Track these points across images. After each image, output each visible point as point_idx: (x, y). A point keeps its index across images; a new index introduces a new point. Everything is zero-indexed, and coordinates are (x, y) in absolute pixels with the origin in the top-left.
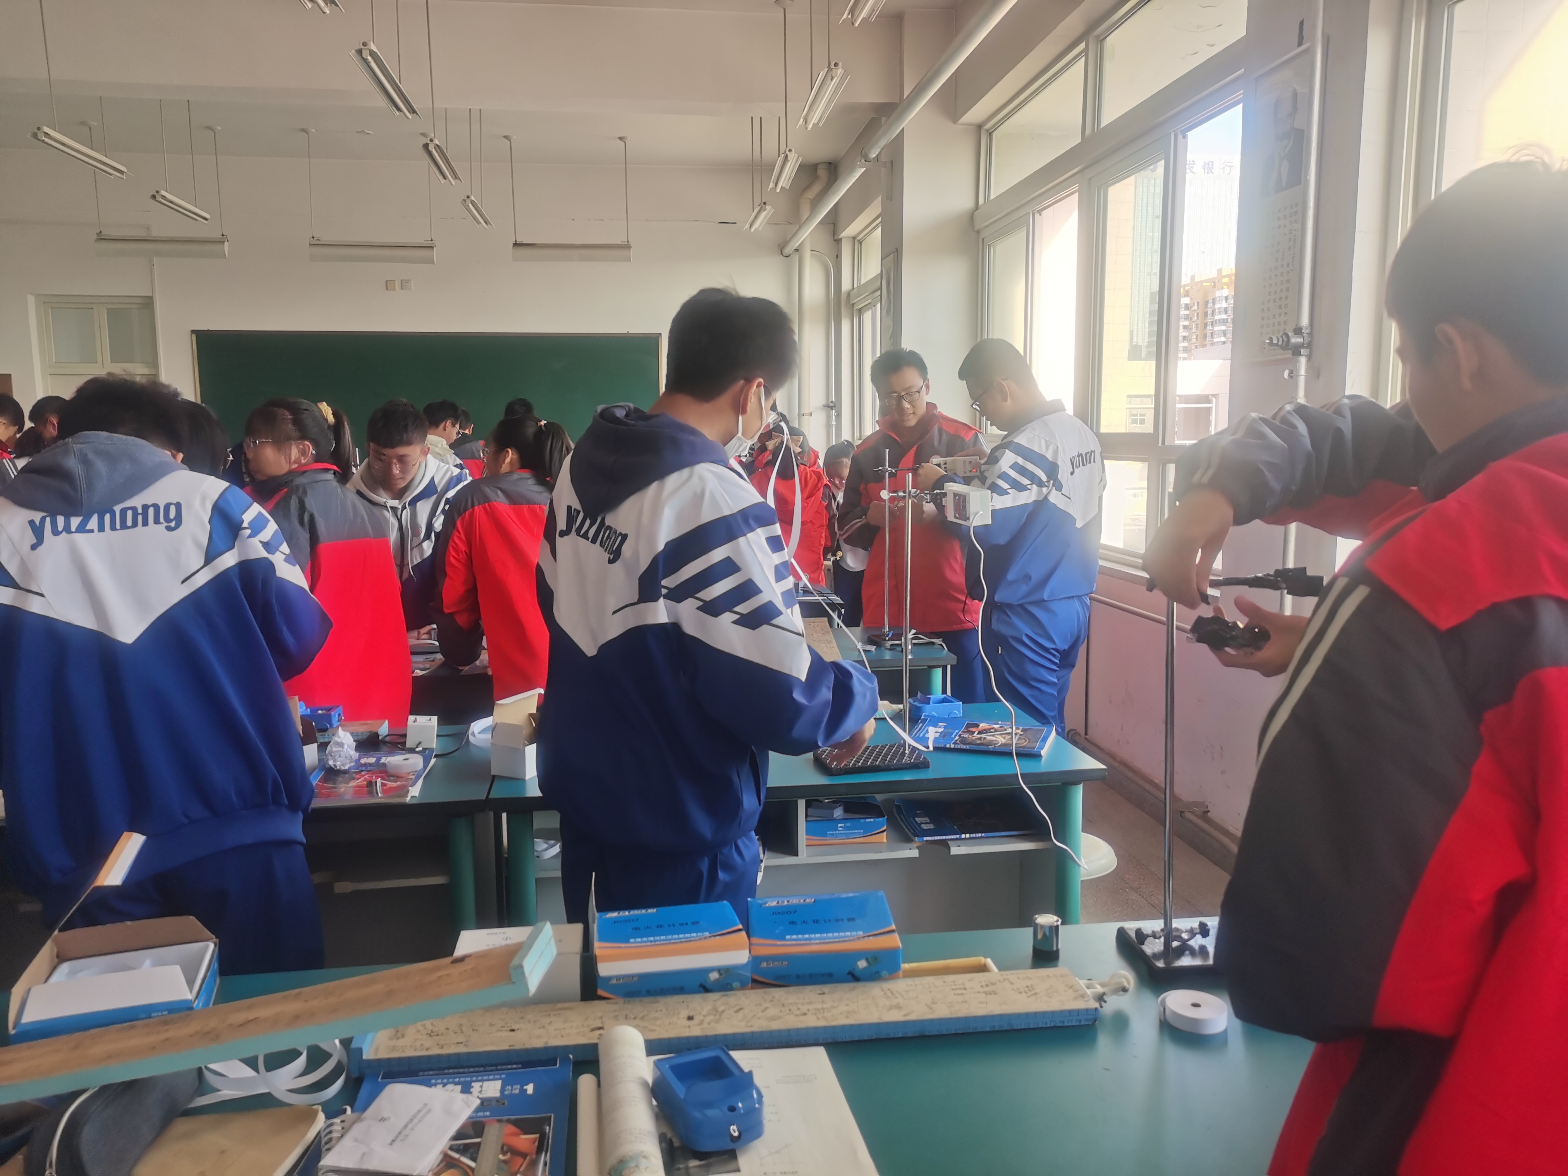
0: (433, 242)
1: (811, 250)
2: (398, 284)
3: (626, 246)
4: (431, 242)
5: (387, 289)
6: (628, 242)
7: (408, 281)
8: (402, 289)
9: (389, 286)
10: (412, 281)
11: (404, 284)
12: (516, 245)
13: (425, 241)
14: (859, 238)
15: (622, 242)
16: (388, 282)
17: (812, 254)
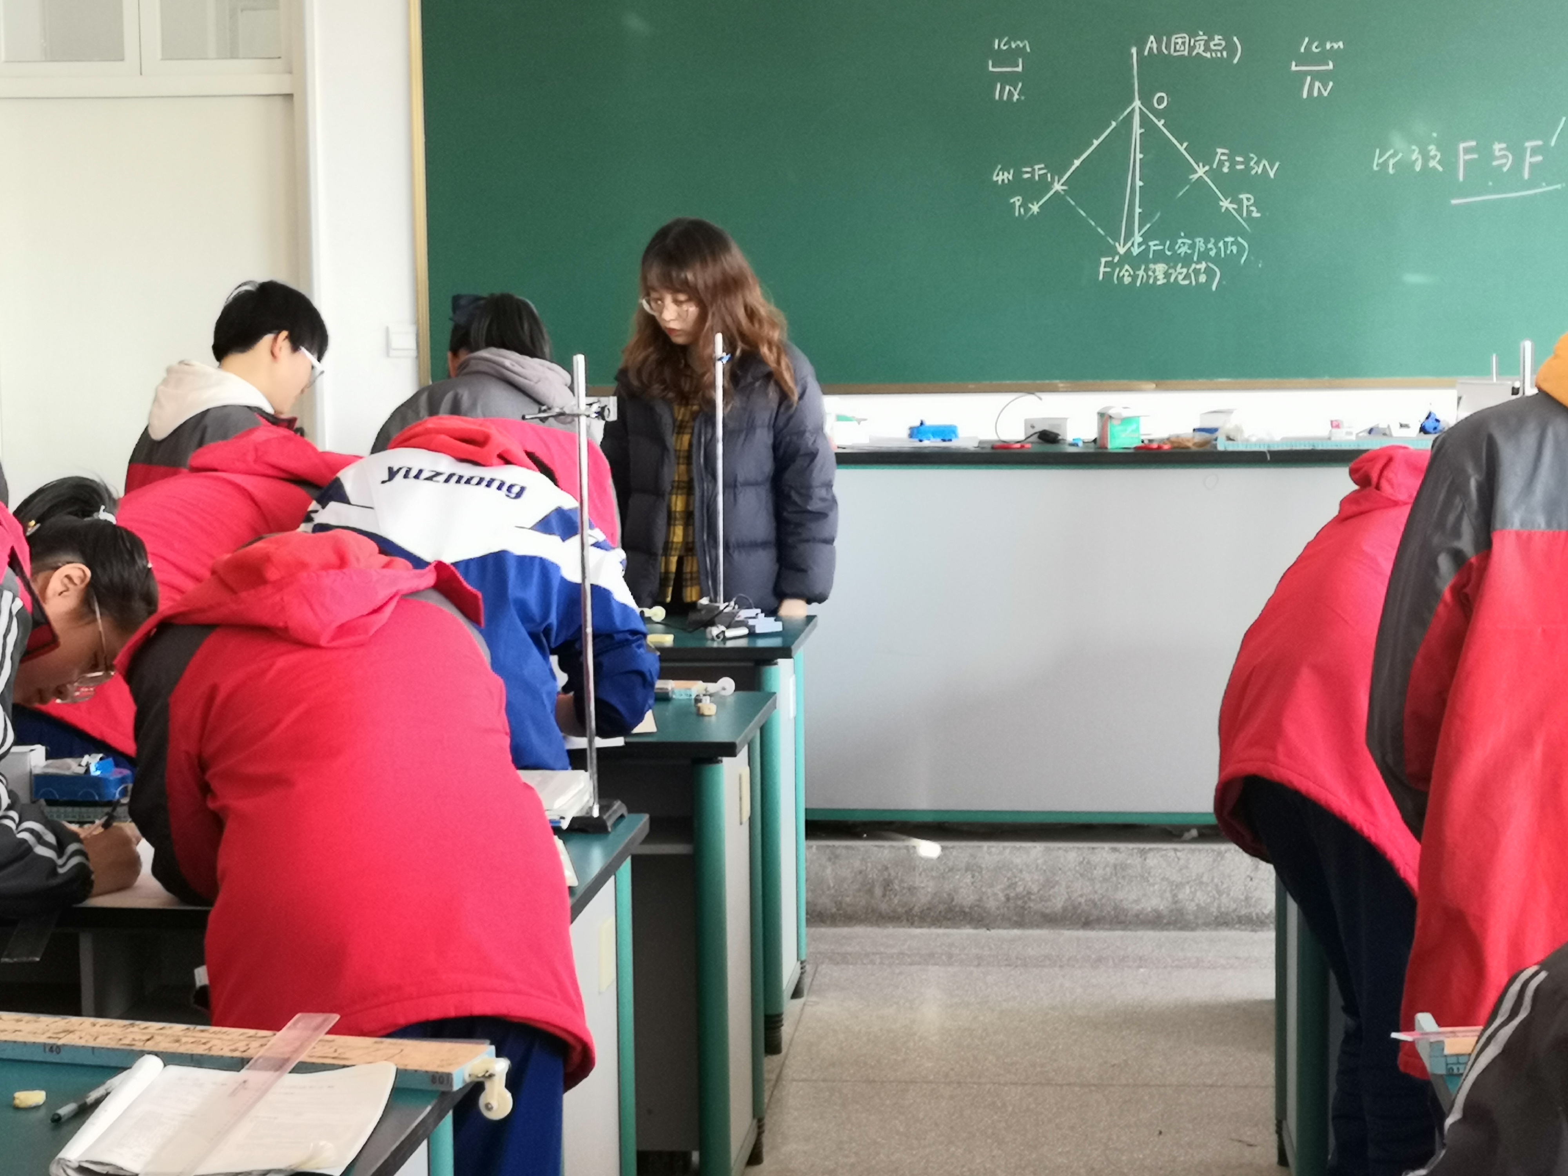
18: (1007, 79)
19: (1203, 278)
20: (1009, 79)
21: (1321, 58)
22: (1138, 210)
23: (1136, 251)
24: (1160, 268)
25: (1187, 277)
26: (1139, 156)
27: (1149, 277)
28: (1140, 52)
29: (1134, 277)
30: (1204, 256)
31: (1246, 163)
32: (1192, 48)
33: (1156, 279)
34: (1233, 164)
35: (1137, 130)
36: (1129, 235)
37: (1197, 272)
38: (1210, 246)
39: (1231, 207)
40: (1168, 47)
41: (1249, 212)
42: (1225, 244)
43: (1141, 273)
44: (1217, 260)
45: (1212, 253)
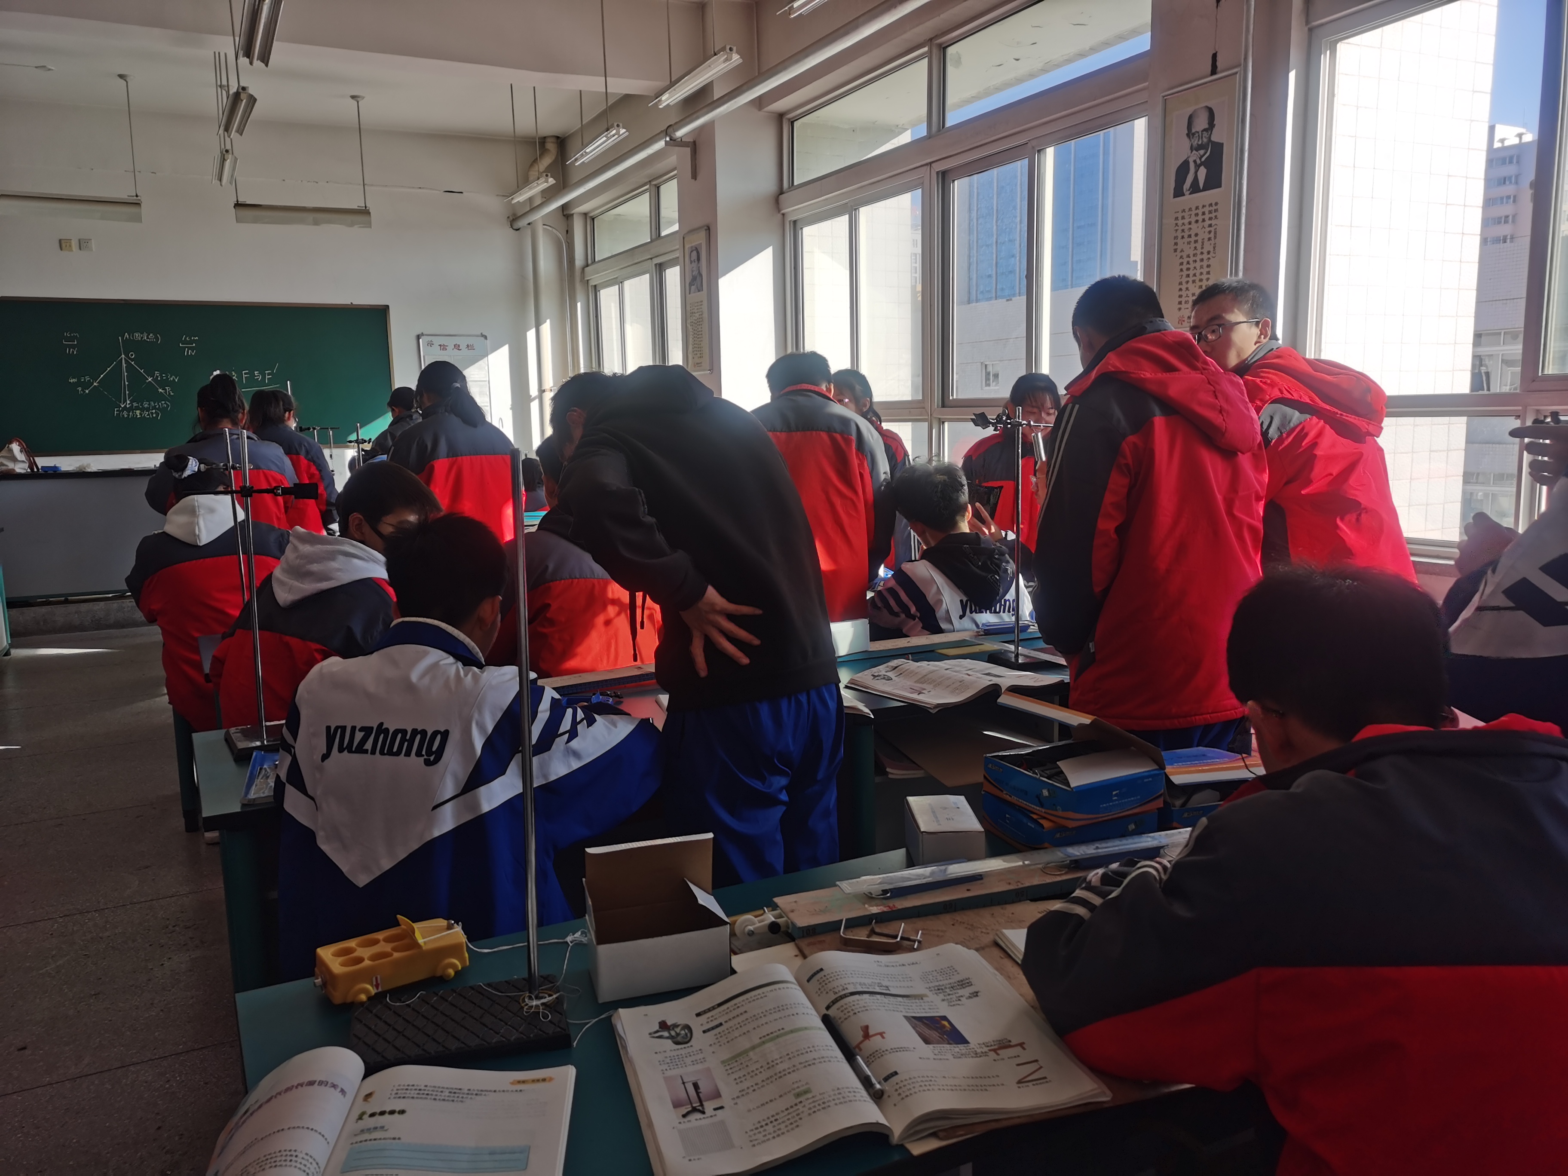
0: (139, 198)
1: (544, 225)
2: (74, 244)
3: (365, 212)
4: (135, 198)
5: (61, 249)
6: (366, 207)
7: (88, 241)
8: (80, 249)
9: (64, 245)
10: (93, 241)
11: (83, 244)
12: (238, 205)
13: (128, 196)
14: (591, 215)
15: (358, 207)
16: (63, 241)
17: (544, 228)
18: (70, 346)
19: (154, 415)
20: (73, 347)
21: (191, 342)
22: (127, 392)
23: (128, 406)
24: (138, 412)
25: (148, 415)
26: (126, 374)
27: (134, 415)
28: (122, 339)
29: (129, 415)
30: (154, 408)
31: (167, 376)
32: (142, 338)
33: (137, 416)
34: (162, 377)
35: (124, 365)
36: (125, 401)
37: (152, 413)
38: (156, 404)
39: (162, 391)
40: (133, 337)
41: (170, 393)
42: (162, 404)
43: (131, 413)
44: (158, 409)
45: (157, 407)
